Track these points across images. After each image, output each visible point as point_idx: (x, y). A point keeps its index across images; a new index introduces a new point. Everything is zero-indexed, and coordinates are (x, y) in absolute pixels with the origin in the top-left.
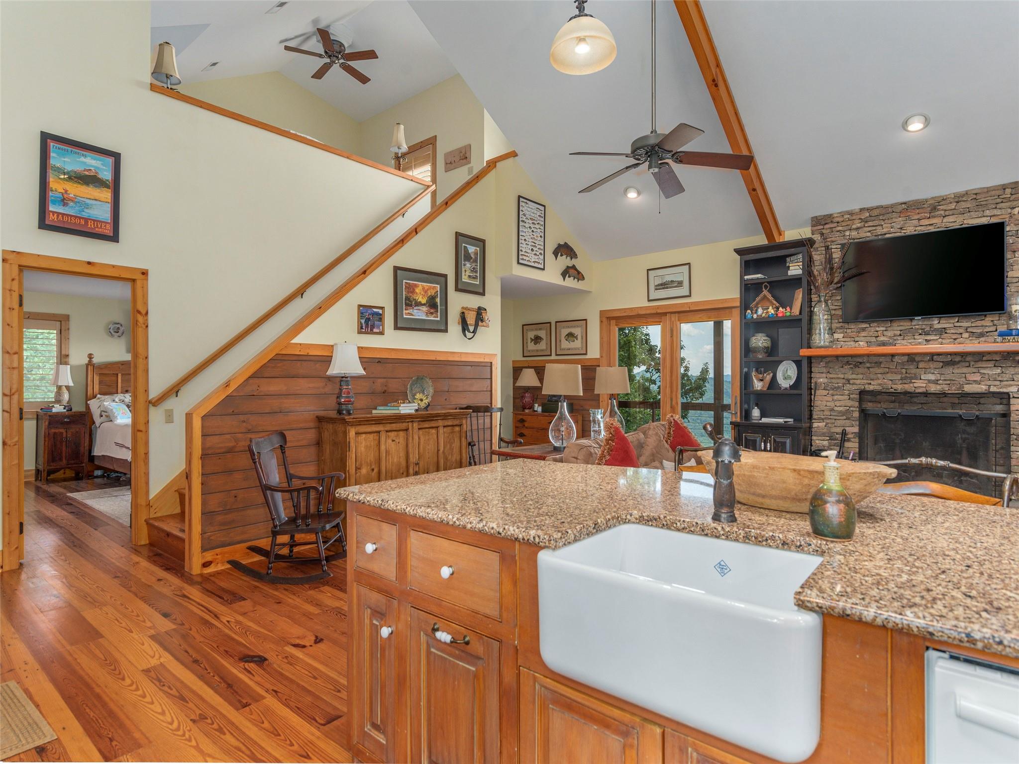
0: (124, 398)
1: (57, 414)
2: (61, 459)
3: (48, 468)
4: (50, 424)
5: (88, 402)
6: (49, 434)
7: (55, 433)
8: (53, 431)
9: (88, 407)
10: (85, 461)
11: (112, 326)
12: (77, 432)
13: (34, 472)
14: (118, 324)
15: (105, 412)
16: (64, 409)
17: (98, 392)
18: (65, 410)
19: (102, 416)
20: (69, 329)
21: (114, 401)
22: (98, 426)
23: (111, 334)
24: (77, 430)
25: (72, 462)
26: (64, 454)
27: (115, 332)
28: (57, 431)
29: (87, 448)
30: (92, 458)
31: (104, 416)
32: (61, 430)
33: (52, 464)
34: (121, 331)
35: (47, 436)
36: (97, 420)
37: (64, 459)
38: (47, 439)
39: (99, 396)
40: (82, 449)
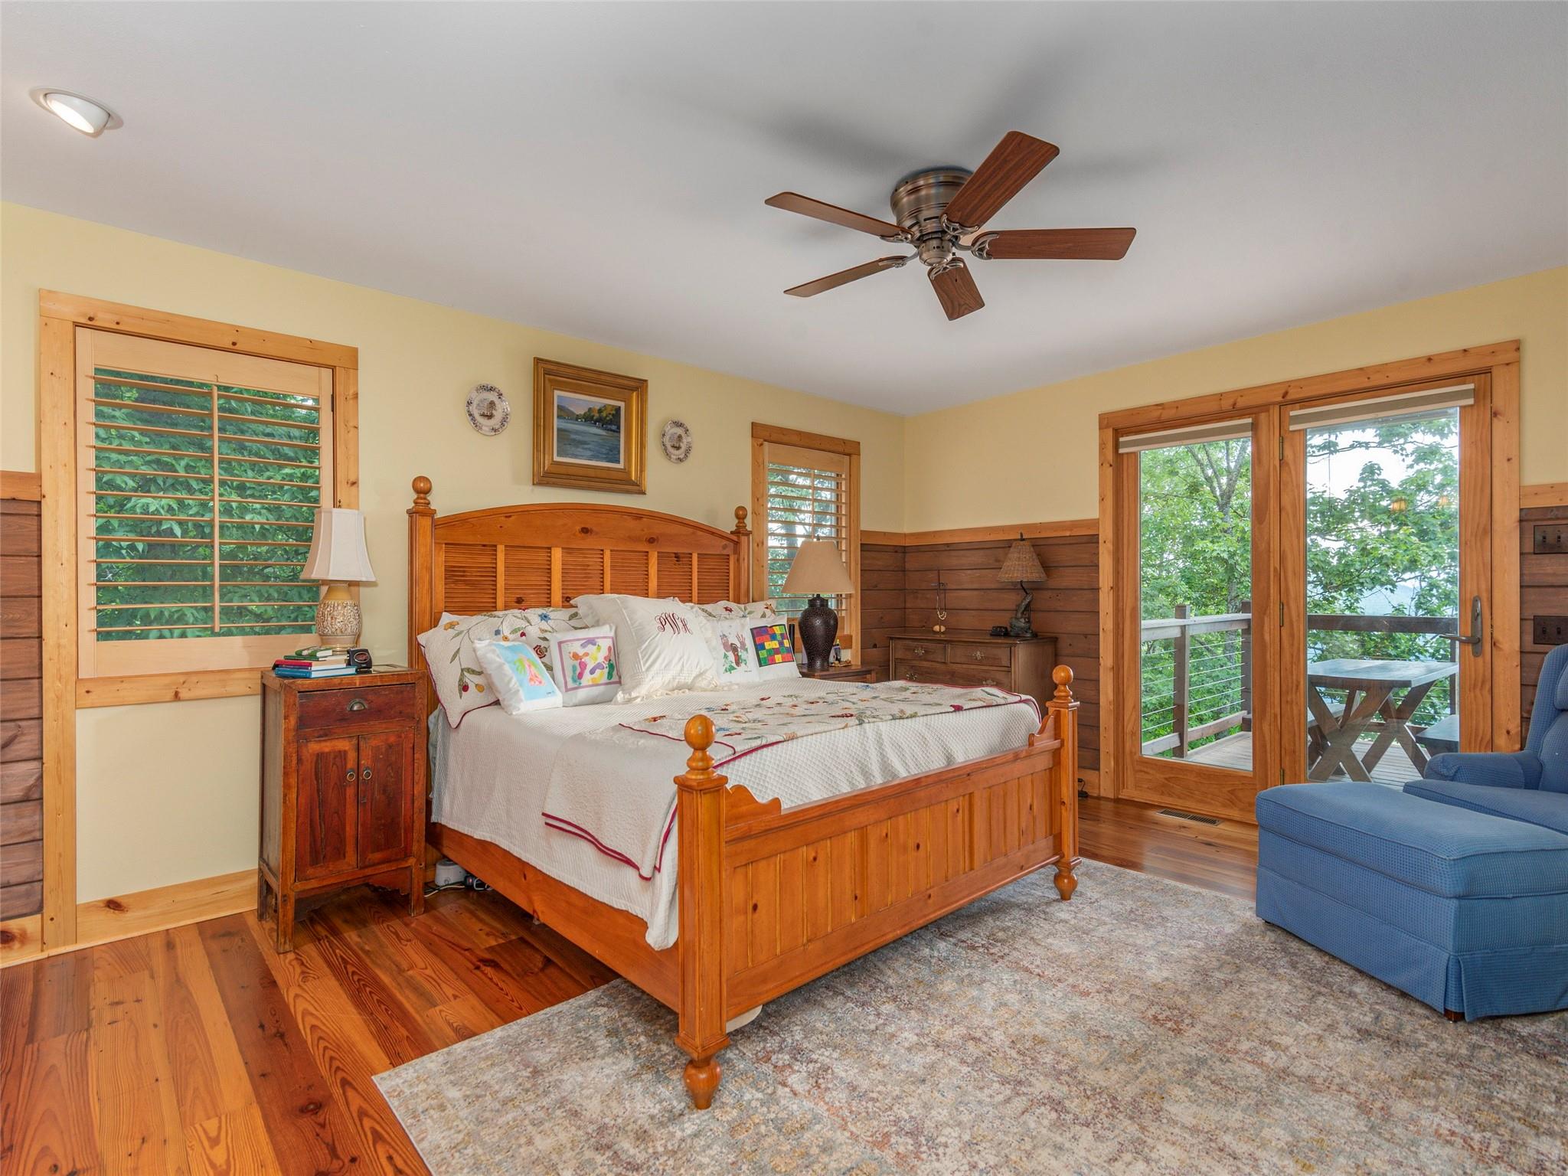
0: (523, 624)
1: (329, 687)
2: (340, 853)
3: (300, 886)
4: (302, 723)
5: (422, 638)
6: (300, 760)
7: (320, 756)
8: (314, 747)
9: (416, 652)
10: (415, 848)
11: (477, 398)
12: (390, 746)
13: (254, 880)
14: (491, 389)
15: (473, 672)
16: (349, 664)
17: (442, 605)
18: (352, 670)
19: (465, 688)
20: (356, 396)
21: (497, 632)
22: (454, 720)
23: (473, 419)
24: (392, 739)
25: (377, 856)
26: (350, 831)
27: (483, 415)
28: (327, 746)
29: (420, 803)
30: (435, 834)
31: (472, 687)
32: (343, 745)
33: (310, 871)
34: (498, 415)
35: (294, 764)
36: (453, 702)
37: (350, 849)
38: (293, 781)
39: (446, 618)
40: (404, 805)
